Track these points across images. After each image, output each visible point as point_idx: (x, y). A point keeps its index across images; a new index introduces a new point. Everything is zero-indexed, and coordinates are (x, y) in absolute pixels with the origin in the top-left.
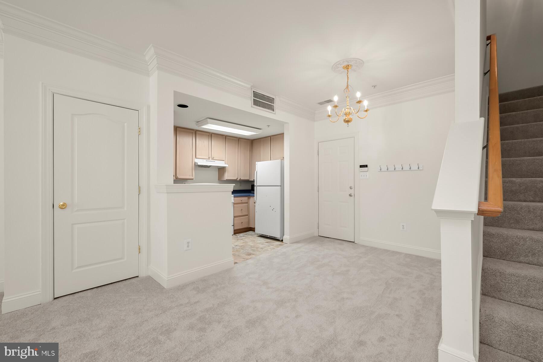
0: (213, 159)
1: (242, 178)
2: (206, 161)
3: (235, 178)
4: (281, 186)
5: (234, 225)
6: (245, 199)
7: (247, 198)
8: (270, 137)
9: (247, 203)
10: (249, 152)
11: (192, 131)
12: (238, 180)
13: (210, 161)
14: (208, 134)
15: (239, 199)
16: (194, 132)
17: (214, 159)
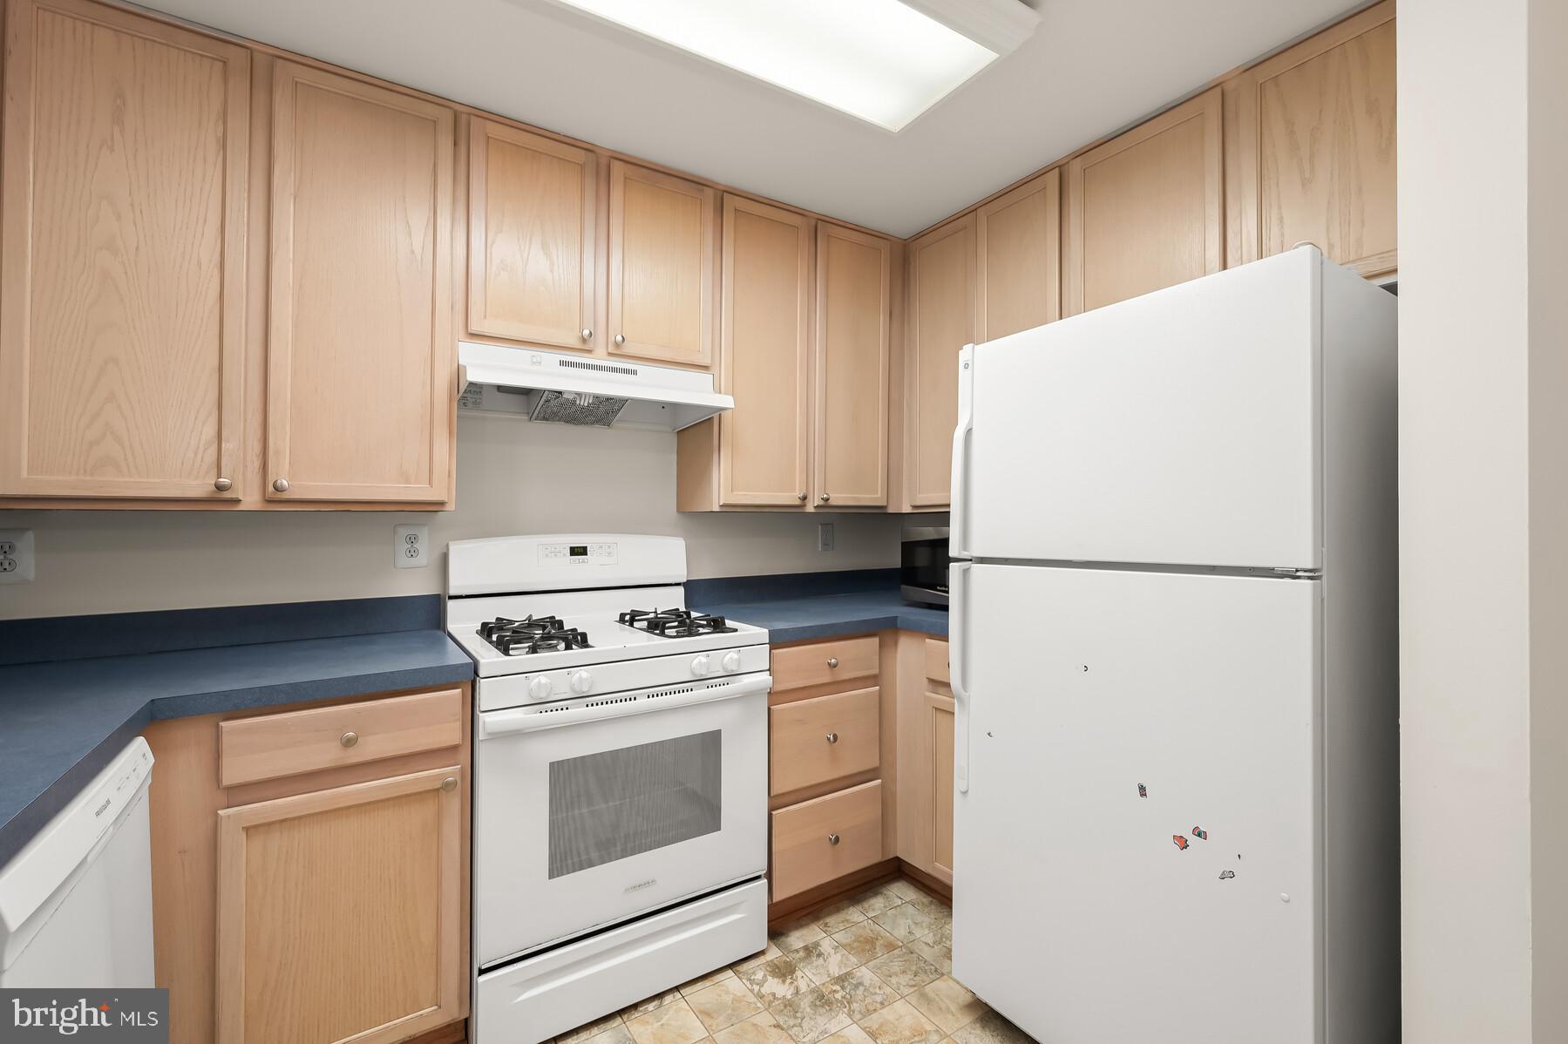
0: (617, 351)
1: (838, 498)
2: (562, 363)
3: (789, 497)
4: (1313, 574)
5: (769, 875)
6: (856, 653)
7: (876, 640)
8: (1060, 169)
9: (873, 679)
10: (883, 318)
11: (430, 110)
12: (810, 509)
13: (588, 367)
14: (580, 156)
15: (809, 660)
16: (446, 117)
17: (629, 348)
